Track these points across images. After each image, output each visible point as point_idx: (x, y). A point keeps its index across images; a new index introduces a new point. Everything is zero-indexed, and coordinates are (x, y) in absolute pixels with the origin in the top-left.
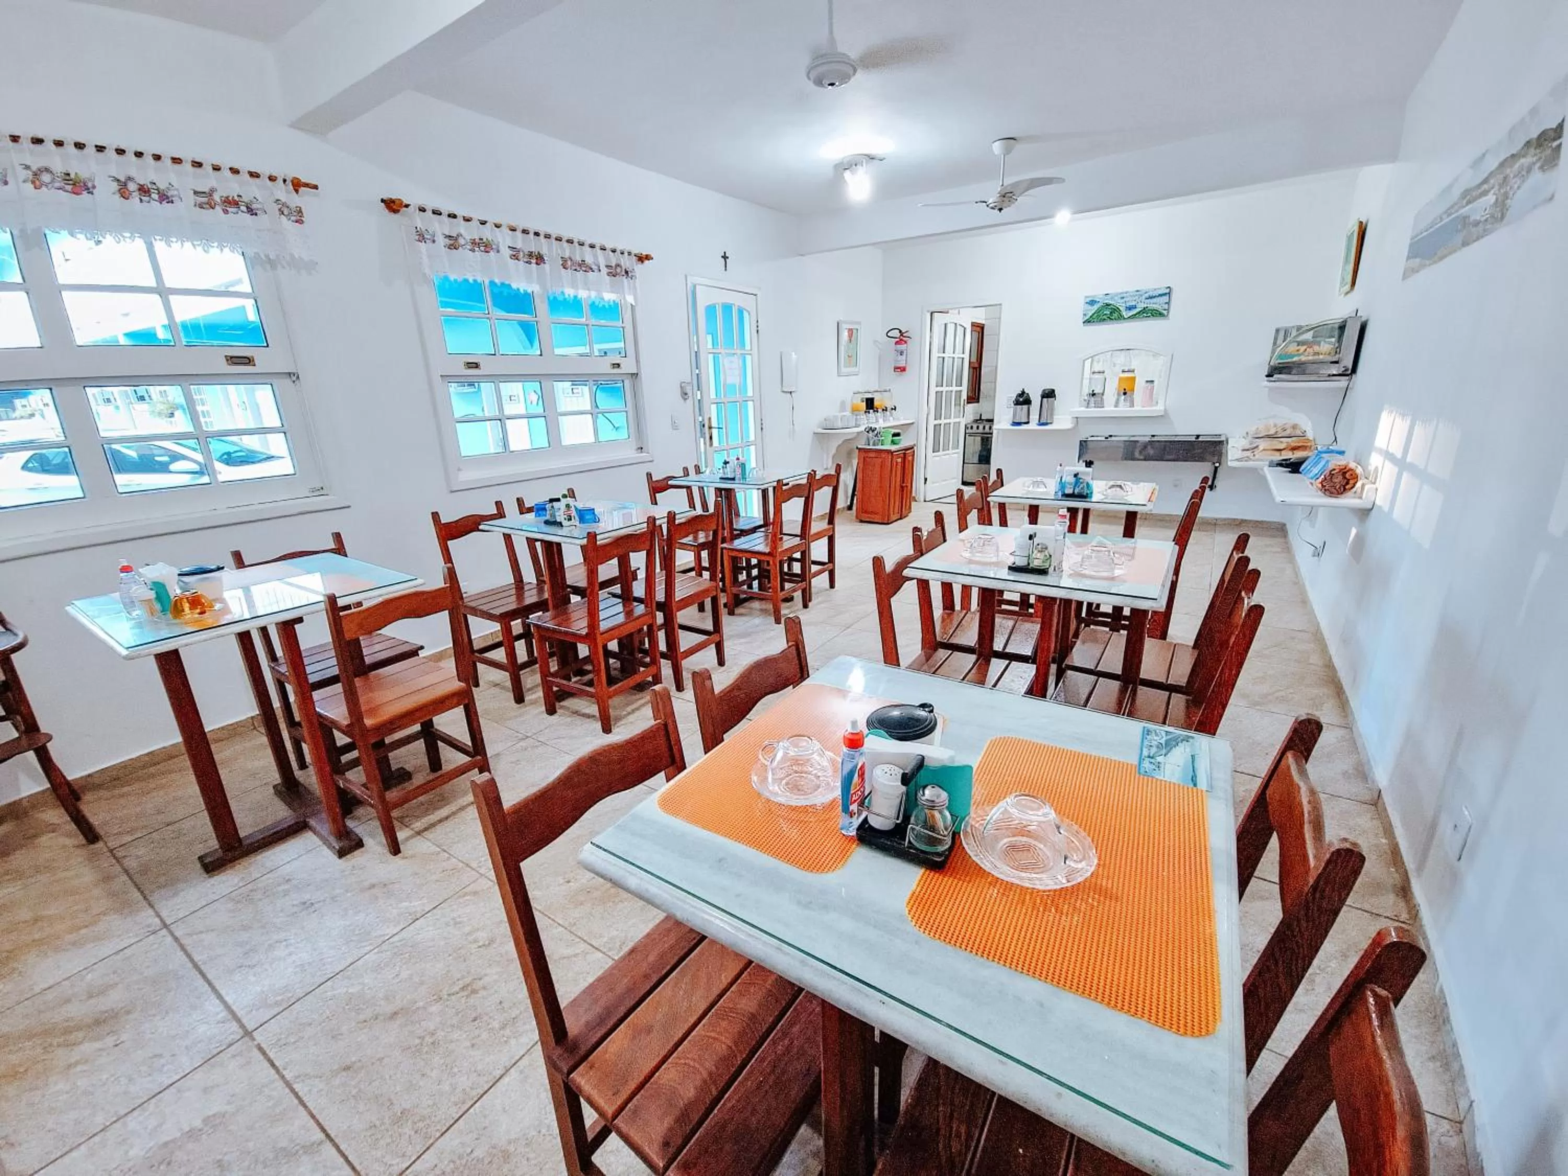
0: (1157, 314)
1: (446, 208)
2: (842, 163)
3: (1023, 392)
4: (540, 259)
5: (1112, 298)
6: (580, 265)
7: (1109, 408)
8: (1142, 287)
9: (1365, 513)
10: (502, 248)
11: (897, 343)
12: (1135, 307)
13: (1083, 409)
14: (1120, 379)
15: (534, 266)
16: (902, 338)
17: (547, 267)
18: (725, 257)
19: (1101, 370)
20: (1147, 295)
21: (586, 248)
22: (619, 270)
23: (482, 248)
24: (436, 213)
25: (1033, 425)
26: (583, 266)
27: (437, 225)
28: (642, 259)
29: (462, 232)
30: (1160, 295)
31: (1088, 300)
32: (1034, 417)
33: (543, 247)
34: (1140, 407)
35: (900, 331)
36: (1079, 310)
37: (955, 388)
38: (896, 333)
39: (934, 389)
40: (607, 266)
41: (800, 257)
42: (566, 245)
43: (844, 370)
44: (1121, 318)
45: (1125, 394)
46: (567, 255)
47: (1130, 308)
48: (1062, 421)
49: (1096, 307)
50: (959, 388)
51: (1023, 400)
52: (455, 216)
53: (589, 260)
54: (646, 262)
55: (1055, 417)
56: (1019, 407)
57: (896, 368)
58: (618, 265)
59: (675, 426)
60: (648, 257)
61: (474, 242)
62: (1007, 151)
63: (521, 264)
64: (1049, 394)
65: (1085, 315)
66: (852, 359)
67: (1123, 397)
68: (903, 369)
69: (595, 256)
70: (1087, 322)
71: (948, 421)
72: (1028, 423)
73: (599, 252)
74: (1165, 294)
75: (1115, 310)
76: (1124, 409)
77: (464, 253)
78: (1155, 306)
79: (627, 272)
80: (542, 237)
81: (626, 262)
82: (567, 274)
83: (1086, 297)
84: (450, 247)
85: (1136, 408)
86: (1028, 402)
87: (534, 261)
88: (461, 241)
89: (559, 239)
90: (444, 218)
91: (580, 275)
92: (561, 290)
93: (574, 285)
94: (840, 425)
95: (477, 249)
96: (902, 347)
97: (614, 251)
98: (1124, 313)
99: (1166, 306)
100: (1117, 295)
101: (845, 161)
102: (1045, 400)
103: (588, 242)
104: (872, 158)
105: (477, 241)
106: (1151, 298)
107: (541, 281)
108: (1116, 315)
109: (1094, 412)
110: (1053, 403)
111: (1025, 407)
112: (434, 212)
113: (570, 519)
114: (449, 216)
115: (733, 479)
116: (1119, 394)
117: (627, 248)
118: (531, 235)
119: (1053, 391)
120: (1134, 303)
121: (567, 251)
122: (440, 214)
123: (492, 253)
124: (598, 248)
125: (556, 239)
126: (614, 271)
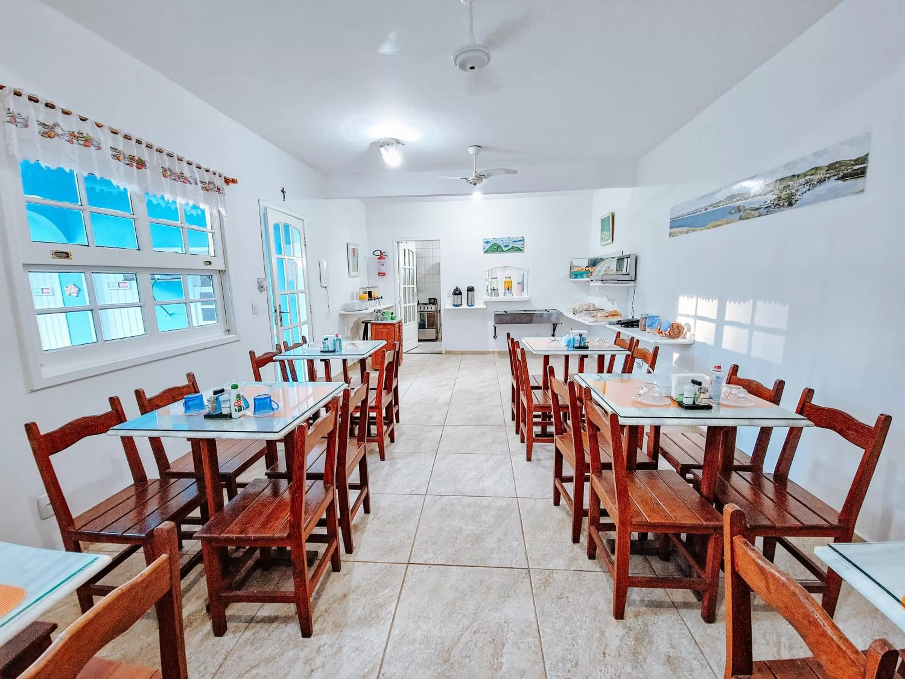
0: (519, 250)
1: (44, 97)
2: (379, 142)
3: (457, 288)
4: (141, 164)
5: (497, 241)
6: (179, 177)
7: (501, 297)
8: (511, 236)
9: (689, 346)
10: (103, 145)
11: (379, 258)
12: (508, 246)
13: (489, 297)
14: (505, 282)
15: (135, 168)
16: (382, 256)
17: (148, 171)
18: (283, 191)
19: (509, 276)
20: (513, 240)
21: (184, 164)
22: (211, 186)
23: (82, 142)
24: (32, 99)
25: (464, 306)
26: (180, 177)
27: (32, 110)
28: (227, 181)
29: (60, 122)
30: (520, 241)
31: (485, 241)
32: (464, 301)
33: (145, 155)
34: (515, 296)
35: (381, 252)
36: (480, 247)
37: (411, 286)
38: (378, 253)
39: (402, 286)
40: (201, 182)
41: (326, 200)
42: (166, 157)
43: (352, 274)
44: (502, 251)
45: (508, 289)
46: (166, 166)
47: (506, 246)
48: (479, 304)
49: (489, 245)
50: (413, 286)
51: (457, 292)
52: (52, 107)
53: (187, 174)
54: (231, 184)
55: (475, 301)
56: (456, 296)
57: (379, 274)
58: (210, 183)
59: (255, 311)
60: (234, 181)
61: (72, 134)
62: (477, 153)
63: (121, 165)
64: (471, 289)
65: (484, 248)
66: (356, 267)
67: (507, 291)
68: (384, 274)
69: (192, 172)
70: (486, 252)
71: (410, 305)
72: (461, 305)
73: (196, 170)
74: (522, 240)
75: (499, 247)
76: (509, 297)
77: (62, 143)
78: (518, 246)
79: (219, 189)
80: (144, 146)
81: (219, 182)
82: (167, 182)
83: (485, 239)
84: (43, 135)
85: (514, 297)
86: (460, 294)
87: (135, 164)
88: (58, 130)
89: (160, 151)
90: (41, 106)
91: (179, 184)
92: (162, 194)
93: (173, 192)
94: (357, 309)
95: (75, 141)
96: (382, 261)
97: (207, 171)
98: (504, 249)
99: (523, 246)
100: (499, 239)
101: (381, 141)
102: (469, 292)
103: (187, 159)
104: (398, 142)
105: (76, 134)
106: (516, 241)
107: (141, 182)
108: (499, 249)
109: (494, 299)
110: (474, 294)
111: (459, 296)
112: (31, 99)
113: (240, 410)
114: (47, 105)
115: (334, 351)
116: (505, 290)
117: (218, 171)
118: (133, 142)
119: (473, 288)
120: (507, 244)
121: (167, 163)
122: (37, 101)
123: (93, 148)
124: (194, 166)
125: (157, 150)
126: (207, 187)
